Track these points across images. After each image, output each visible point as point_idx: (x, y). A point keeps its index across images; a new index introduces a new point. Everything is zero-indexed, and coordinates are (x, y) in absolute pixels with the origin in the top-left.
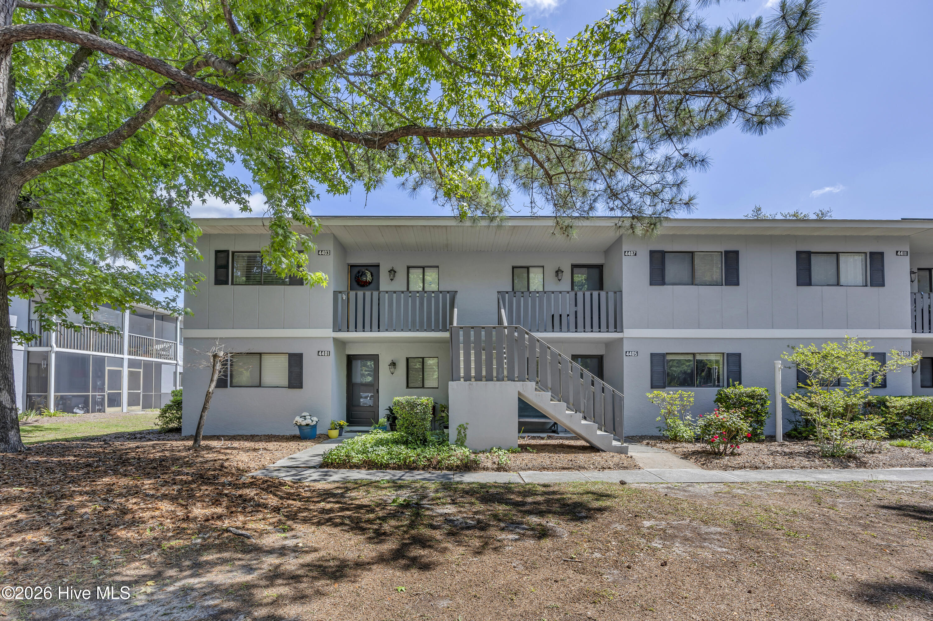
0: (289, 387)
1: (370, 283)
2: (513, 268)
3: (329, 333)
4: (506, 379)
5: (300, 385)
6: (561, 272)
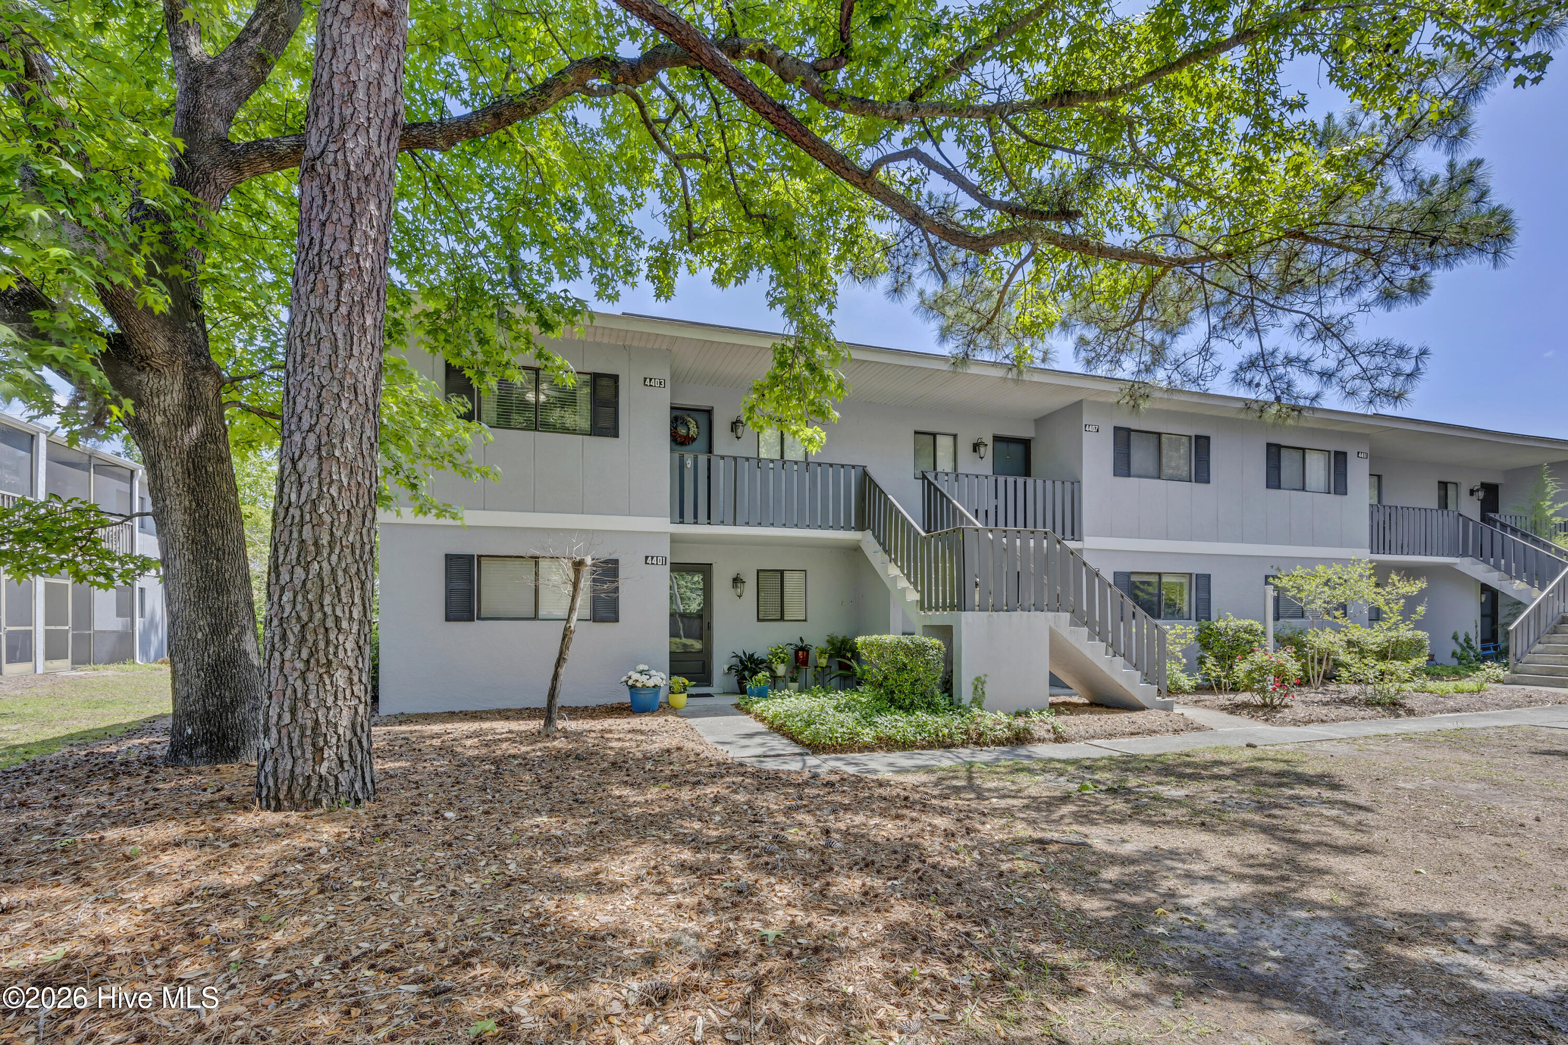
0: (594, 620)
1: (694, 440)
2: (915, 434)
3: (663, 525)
4: (1033, 608)
5: (613, 618)
6: (984, 446)
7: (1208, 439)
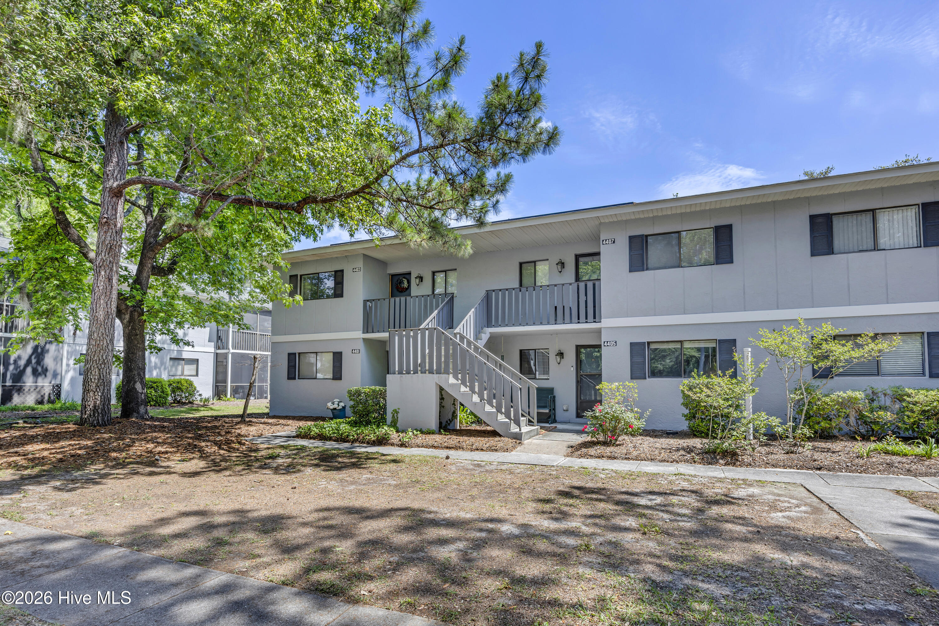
0: (333, 379)
1: (407, 289)
2: (521, 264)
3: (359, 335)
4: (427, 372)
5: (340, 378)
6: (562, 264)
7: (730, 226)
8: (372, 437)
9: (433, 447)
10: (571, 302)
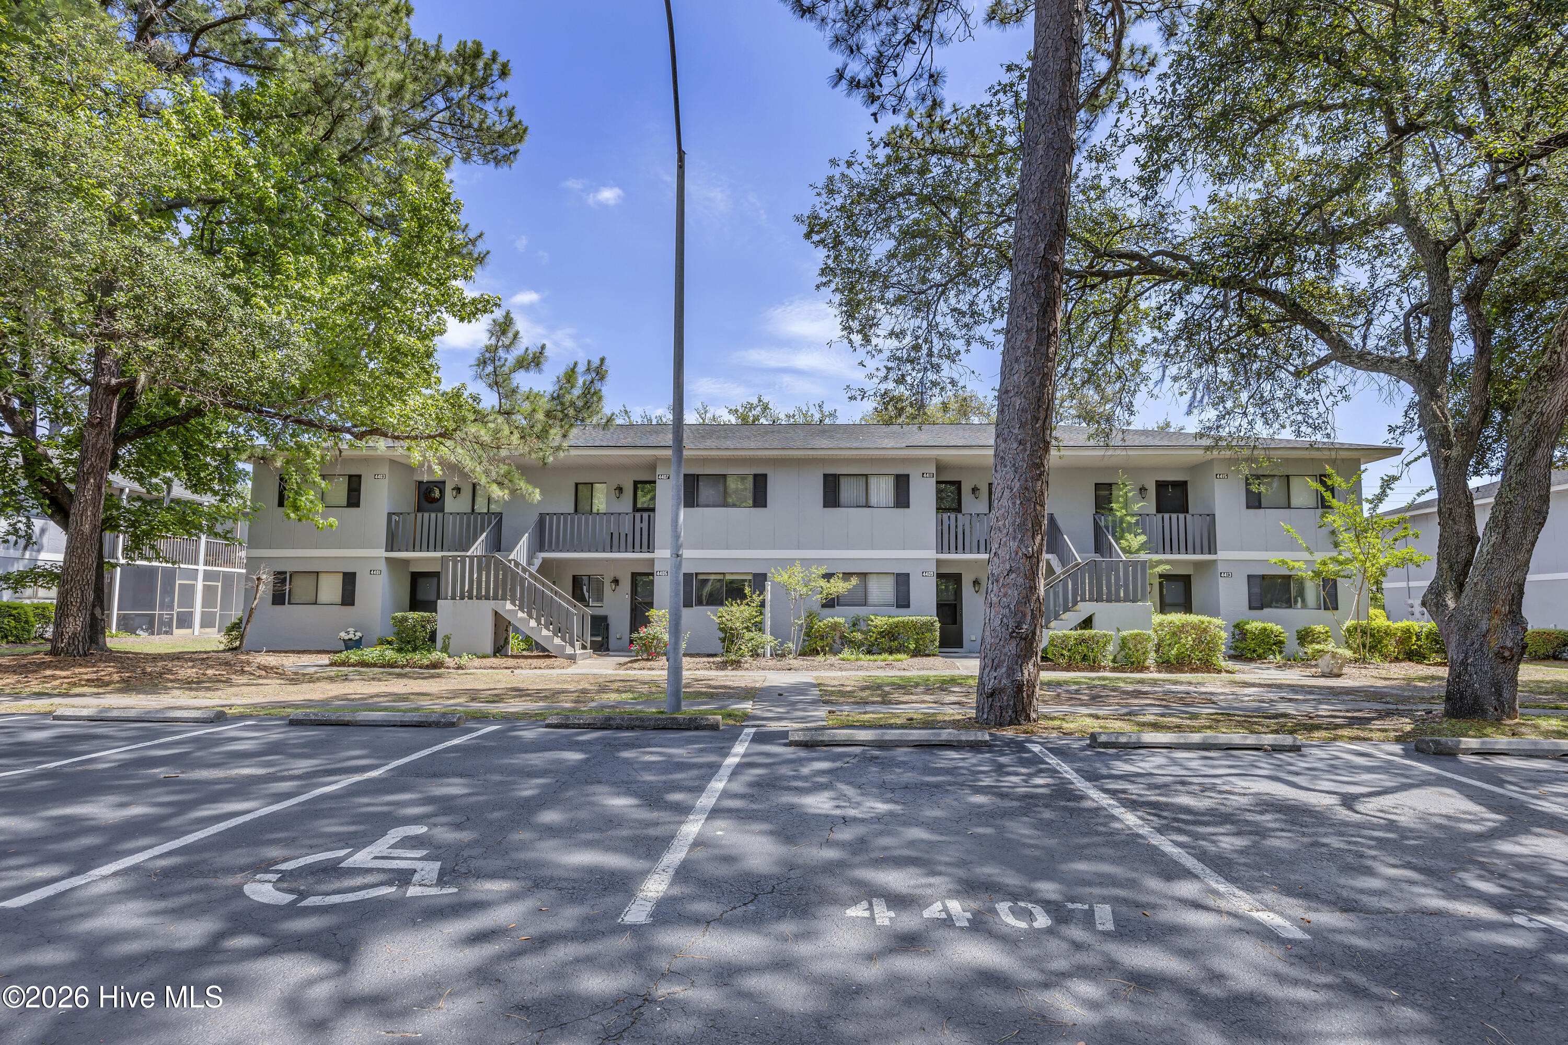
0: (341, 605)
1: (438, 500)
2: (577, 485)
3: (382, 553)
4: (483, 598)
5: (351, 603)
6: (620, 489)
7: (765, 476)
8: (426, 662)
9: (492, 668)
10: (627, 528)
